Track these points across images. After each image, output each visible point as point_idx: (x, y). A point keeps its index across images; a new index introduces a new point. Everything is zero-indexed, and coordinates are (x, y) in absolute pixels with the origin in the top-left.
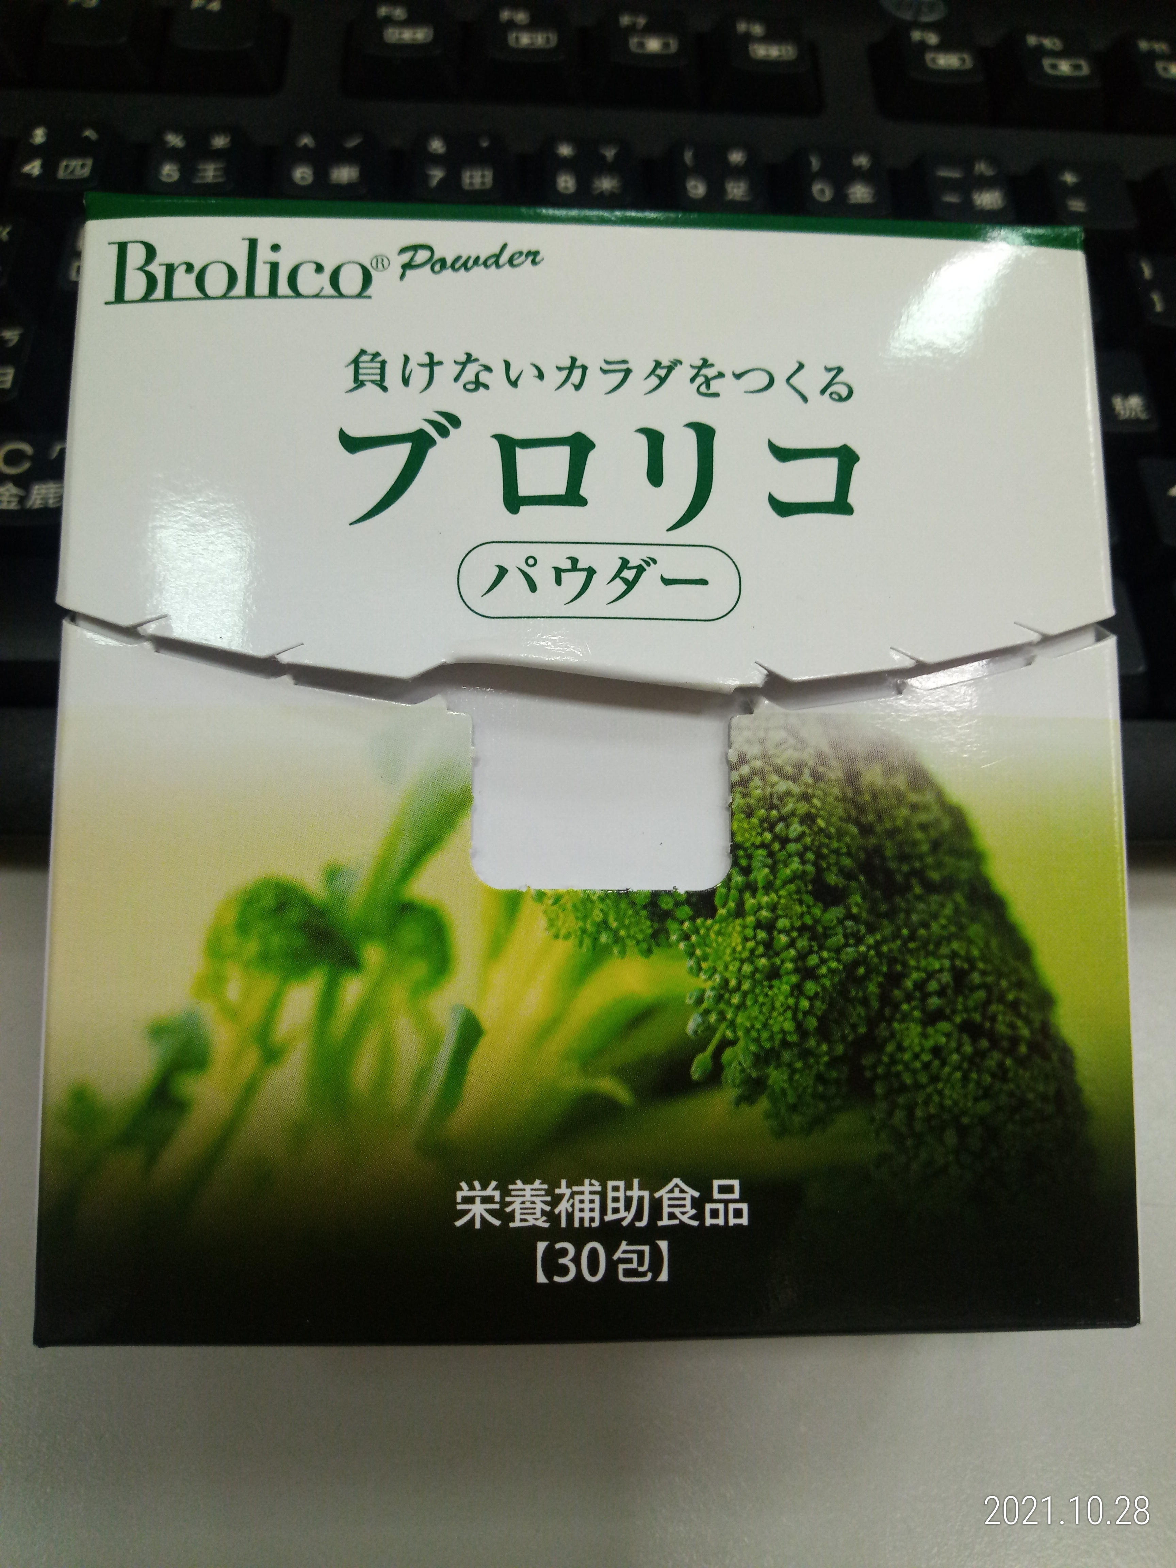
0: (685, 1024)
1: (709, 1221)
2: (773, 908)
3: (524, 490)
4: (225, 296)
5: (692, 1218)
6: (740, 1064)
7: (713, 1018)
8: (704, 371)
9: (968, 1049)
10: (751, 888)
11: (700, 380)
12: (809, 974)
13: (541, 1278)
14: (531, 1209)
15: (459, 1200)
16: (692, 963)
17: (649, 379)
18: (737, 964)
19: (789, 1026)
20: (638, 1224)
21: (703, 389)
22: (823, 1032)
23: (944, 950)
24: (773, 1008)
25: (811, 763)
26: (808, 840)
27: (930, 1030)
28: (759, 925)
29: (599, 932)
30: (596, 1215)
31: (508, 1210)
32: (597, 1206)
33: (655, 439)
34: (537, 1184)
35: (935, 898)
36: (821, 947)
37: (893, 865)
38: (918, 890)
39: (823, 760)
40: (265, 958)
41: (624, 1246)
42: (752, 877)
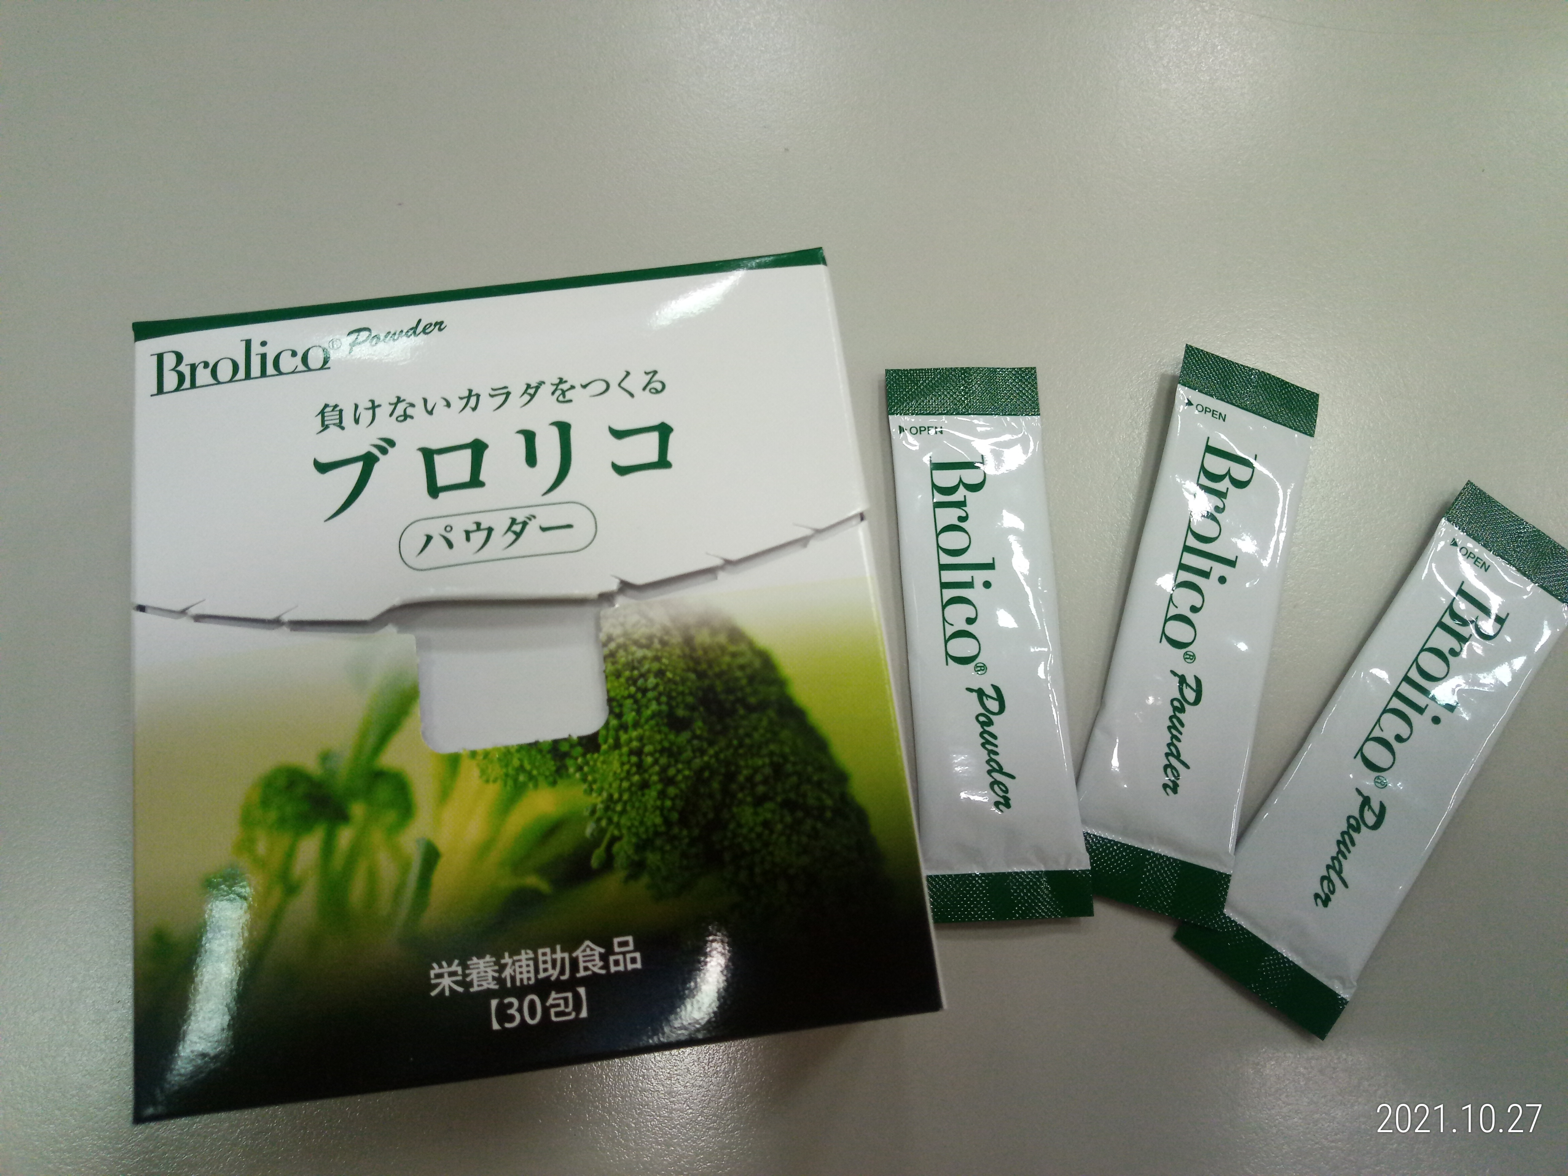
0: (585, 828)
1: (613, 969)
2: (640, 739)
3: (441, 482)
4: (231, 381)
5: (601, 968)
6: (626, 852)
7: (604, 823)
8: (561, 386)
9: (788, 819)
10: (624, 727)
11: (558, 392)
12: (669, 781)
13: (496, 1026)
14: (484, 976)
15: (432, 976)
16: (585, 786)
17: (523, 397)
18: (618, 782)
19: (658, 820)
20: (563, 978)
21: (561, 398)
22: (683, 821)
23: (764, 751)
24: (646, 810)
25: (659, 634)
26: (661, 688)
27: (760, 810)
28: (631, 753)
29: (518, 774)
30: (532, 975)
31: (468, 979)
32: (532, 969)
33: (529, 437)
34: (488, 958)
35: (754, 716)
36: (677, 762)
37: (723, 697)
38: (742, 711)
39: (667, 631)
40: (282, 822)
41: (553, 995)
42: (624, 719)
